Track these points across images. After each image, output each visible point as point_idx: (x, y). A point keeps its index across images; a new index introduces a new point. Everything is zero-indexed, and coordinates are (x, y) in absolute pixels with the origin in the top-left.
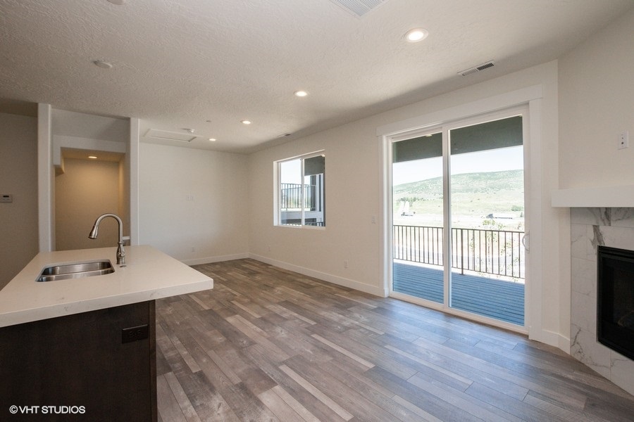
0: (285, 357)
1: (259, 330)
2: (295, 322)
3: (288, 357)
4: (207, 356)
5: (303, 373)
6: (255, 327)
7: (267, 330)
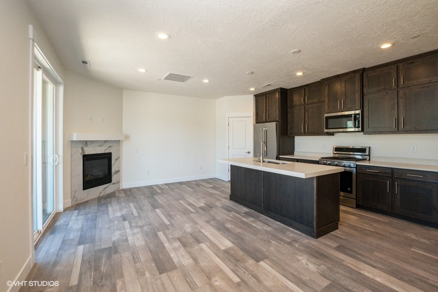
0: (192, 215)
1: (203, 231)
2: (173, 235)
3: (190, 215)
4: (231, 217)
5: (186, 209)
6: (206, 234)
7: (197, 230)
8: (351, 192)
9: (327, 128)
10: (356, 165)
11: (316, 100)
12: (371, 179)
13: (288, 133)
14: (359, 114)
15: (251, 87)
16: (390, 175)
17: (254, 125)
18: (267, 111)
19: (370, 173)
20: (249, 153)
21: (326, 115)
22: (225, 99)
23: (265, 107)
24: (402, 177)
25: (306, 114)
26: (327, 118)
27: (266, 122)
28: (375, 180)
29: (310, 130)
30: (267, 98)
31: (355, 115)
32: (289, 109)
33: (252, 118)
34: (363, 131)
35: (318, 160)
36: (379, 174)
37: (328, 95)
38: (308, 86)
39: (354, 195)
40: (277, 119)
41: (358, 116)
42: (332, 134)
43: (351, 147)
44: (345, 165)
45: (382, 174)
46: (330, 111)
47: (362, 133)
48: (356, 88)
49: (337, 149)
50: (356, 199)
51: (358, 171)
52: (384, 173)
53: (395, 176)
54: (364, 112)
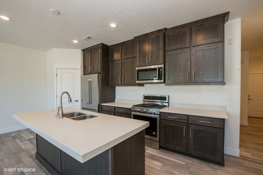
8: (155, 136)
9: (138, 80)
10: (160, 112)
11: (130, 56)
12: (171, 125)
13: (110, 84)
14: (162, 68)
15: (75, 39)
16: (186, 121)
17: (81, 76)
18: (92, 64)
19: (171, 119)
20: (77, 101)
21: (137, 69)
22: (55, 51)
23: (90, 61)
24: (195, 123)
25: (123, 67)
26: (138, 71)
27: (91, 73)
28: (174, 125)
29: (126, 81)
30: (92, 53)
31: (159, 69)
32: (110, 64)
33: (80, 70)
34: (165, 83)
35: (131, 108)
36: (177, 120)
37: (139, 52)
38: (125, 44)
39: (157, 139)
40: (100, 71)
41: (161, 69)
42: (142, 85)
43: (155, 96)
44: (151, 112)
45: (179, 120)
46: (140, 65)
47: (164, 85)
48: (160, 46)
49: (146, 97)
50: (159, 142)
51: (161, 118)
52: (181, 119)
53: (190, 122)
54: (166, 66)
